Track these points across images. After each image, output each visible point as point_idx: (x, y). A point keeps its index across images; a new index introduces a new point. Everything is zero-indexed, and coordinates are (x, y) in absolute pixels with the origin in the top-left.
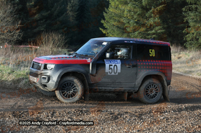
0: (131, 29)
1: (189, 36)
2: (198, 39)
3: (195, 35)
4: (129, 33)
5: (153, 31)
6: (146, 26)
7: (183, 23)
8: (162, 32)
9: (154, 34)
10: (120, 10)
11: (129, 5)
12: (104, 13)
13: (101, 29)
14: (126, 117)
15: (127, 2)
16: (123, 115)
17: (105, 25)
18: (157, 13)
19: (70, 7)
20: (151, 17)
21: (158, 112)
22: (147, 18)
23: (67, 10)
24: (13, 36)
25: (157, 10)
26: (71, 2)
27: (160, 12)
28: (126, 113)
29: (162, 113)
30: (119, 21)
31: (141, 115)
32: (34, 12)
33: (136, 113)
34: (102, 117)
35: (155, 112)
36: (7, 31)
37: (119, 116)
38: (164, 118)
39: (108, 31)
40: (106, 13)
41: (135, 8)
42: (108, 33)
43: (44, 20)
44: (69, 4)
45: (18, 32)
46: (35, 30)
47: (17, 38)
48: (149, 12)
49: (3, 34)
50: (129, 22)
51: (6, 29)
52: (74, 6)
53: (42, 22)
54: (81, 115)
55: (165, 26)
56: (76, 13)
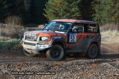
0: (61, 14)
1: (95, 19)
2: (101, 20)
3: (99, 18)
4: (60, 16)
5: (74, 15)
6: (70, 13)
7: (92, 11)
8: (79, 16)
9: (75, 17)
10: (55, 3)
12: (45, 4)
13: (43, 14)
14: (56, 68)
16: (54, 66)
17: (46, 11)
18: (77, 5)
19: (26, 1)
20: (73, 7)
21: (77, 64)
22: (71, 8)
23: (24, 3)
25: (77, 3)
27: (78, 4)
28: (57, 65)
29: (80, 65)
30: (54, 10)
31: (66, 66)
32: (4, 4)
33: (63, 65)
34: (40, 68)
35: (75, 64)
37: (52, 68)
38: (81, 69)
39: (48, 15)
40: (47, 4)
41: (64, 1)
42: (48, 17)
43: (10, 9)
48: (72, 4)
50: (60, 10)
52: (29, 1)
54: (27, 67)
55: (81, 12)
56: (29, 5)
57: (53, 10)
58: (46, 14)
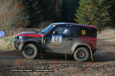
0: (92, 19)
4: (90, 21)
5: (105, 20)
6: (101, 18)
8: (110, 21)
9: (105, 22)
10: (86, 8)
11: (91, 5)
12: (76, 10)
13: (74, 19)
14: (90, 69)
15: (89, 3)
16: (88, 68)
17: (77, 17)
18: (107, 10)
19: (57, 7)
20: (104, 12)
21: (108, 66)
22: (101, 13)
23: (55, 9)
24: (25, 24)
25: (107, 8)
26: (57, 4)
27: (108, 9)
28: (90, 67)
29: (110, 67)
30: (85, 15)
31: (98, 68)
32: (37, 9)
33: (95, 67)
34: (76, 69)
35: (106, 66)
36: (22, 21)
37: (86, 69)
38: (111, 70)
39: (79, 20)
41: (94, 7)
42: (79, 21)
43: (42, 14)
44: (56, 5)
45: (28, 21)
46: (37, 20)
47: (27, 24)
48: (102, 9)
49: (19, 22)
51: (21, 19)
52: (59, 6)
53: (41, 15)
54: (64, 68)
55: (112, 17)
56: (60, 10)
57: (83, 15)
58: (77, 19)
